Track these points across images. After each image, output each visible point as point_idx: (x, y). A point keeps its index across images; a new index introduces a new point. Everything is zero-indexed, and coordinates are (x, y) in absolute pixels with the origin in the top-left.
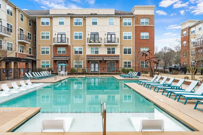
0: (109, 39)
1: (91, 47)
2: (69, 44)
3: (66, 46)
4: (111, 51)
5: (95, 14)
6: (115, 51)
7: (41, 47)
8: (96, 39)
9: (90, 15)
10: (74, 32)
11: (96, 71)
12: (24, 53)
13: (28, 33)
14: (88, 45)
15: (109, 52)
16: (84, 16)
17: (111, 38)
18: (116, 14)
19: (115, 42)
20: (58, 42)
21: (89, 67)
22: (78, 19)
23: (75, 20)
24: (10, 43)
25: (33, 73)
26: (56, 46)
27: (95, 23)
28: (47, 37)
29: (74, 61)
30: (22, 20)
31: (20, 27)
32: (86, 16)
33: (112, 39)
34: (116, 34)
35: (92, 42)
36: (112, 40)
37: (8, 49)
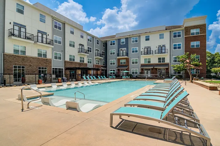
1: (144, 58)
2: (128, 57)
3: (126, 59)
4: (162, 60)
5: (146, 33)
6: (165, 60)
7: (110, 60)
8: (148, 51)
9: (144, 33)
10: (132, 48)
12: (99, 65)
13: (103, 52)
14: (142, 57)
17: (161, 49)
18: (166, 29)
19: (165, 53)
20: (120, 56)
22: (135, 37)
24: (90, 58)
25: (101, 76)
26: (119, 59)
27: (147, 39)
29: (132, 69)
30: (98, 43)
31: (96, 49)
32: (140, 35)
33: (163, 50)
34: (166, 46)
37: (89, 62)
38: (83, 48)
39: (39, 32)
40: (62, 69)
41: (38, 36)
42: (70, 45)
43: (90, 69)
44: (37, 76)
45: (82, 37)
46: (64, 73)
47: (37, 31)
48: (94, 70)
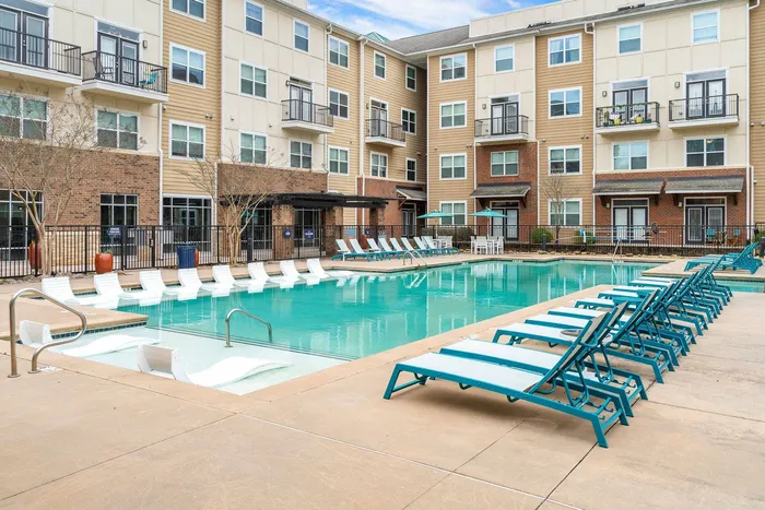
0: (696, 105)
1: (613, 144)
2: (531, 138)
3: (520, 146)
4: (706, 152)
5: (620, 10)
6: (725, 151)
7: (442, 155)
8: (635, 108)
9: (613, 14)
10: (550, 92)
11: (636, 238)
12: (387, 178)
13: (405, 113)
14: (604, 135)
15: (694, 160)
16: (586, 23)
17: (706, 94)
19: (724, 115)
20: (492, 134)
21: (605, 221)
22: (564, 37)
23: (553, 45)
24: (339, 148)
26: (487, 150)
27: (630, 46)
28: (459, 120)
29: (550, 200)
30: (380, 72)
31: (372, 98)
32: (593, 22)
33: (712, 101)
34: (727, 76)
35: (617, 121)
36: (711, 108)
37: (334, 167)
38: (306, 97)
39: (104, 31)
40: (207, 202)
41: (99, 53)
42: (246, 86)
43: (341, 201)
44: (95, 234)
45: (302, 44)
46: (214, 221)
47: (96, 30)
48: (359, 206)
